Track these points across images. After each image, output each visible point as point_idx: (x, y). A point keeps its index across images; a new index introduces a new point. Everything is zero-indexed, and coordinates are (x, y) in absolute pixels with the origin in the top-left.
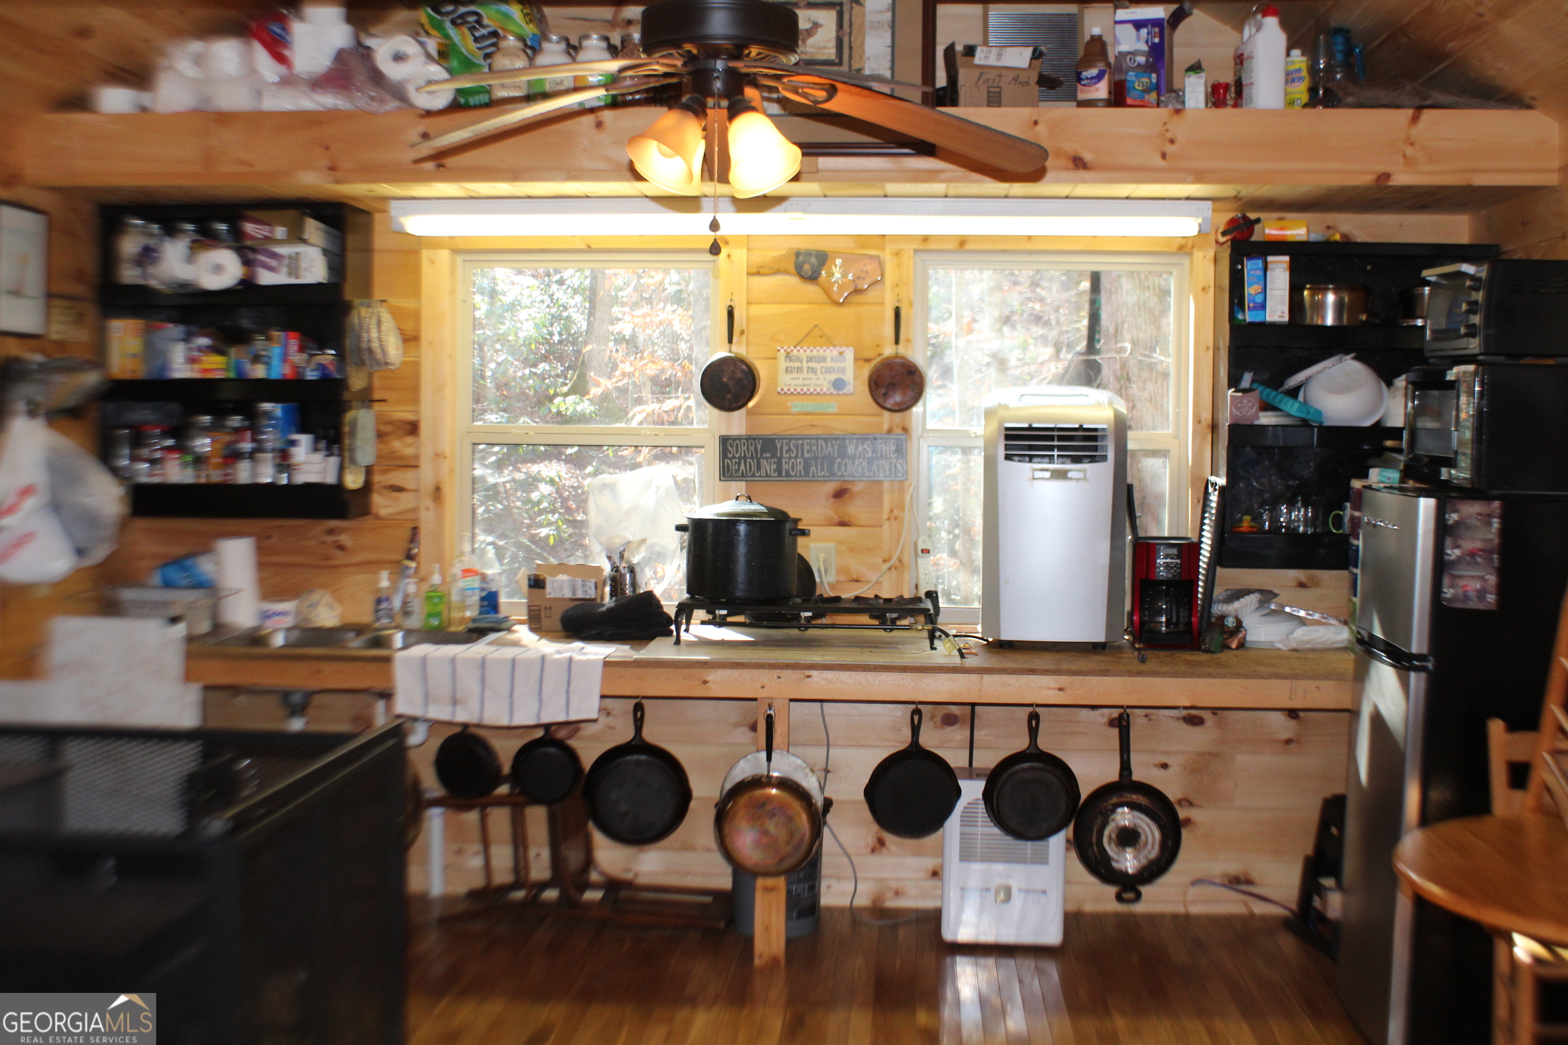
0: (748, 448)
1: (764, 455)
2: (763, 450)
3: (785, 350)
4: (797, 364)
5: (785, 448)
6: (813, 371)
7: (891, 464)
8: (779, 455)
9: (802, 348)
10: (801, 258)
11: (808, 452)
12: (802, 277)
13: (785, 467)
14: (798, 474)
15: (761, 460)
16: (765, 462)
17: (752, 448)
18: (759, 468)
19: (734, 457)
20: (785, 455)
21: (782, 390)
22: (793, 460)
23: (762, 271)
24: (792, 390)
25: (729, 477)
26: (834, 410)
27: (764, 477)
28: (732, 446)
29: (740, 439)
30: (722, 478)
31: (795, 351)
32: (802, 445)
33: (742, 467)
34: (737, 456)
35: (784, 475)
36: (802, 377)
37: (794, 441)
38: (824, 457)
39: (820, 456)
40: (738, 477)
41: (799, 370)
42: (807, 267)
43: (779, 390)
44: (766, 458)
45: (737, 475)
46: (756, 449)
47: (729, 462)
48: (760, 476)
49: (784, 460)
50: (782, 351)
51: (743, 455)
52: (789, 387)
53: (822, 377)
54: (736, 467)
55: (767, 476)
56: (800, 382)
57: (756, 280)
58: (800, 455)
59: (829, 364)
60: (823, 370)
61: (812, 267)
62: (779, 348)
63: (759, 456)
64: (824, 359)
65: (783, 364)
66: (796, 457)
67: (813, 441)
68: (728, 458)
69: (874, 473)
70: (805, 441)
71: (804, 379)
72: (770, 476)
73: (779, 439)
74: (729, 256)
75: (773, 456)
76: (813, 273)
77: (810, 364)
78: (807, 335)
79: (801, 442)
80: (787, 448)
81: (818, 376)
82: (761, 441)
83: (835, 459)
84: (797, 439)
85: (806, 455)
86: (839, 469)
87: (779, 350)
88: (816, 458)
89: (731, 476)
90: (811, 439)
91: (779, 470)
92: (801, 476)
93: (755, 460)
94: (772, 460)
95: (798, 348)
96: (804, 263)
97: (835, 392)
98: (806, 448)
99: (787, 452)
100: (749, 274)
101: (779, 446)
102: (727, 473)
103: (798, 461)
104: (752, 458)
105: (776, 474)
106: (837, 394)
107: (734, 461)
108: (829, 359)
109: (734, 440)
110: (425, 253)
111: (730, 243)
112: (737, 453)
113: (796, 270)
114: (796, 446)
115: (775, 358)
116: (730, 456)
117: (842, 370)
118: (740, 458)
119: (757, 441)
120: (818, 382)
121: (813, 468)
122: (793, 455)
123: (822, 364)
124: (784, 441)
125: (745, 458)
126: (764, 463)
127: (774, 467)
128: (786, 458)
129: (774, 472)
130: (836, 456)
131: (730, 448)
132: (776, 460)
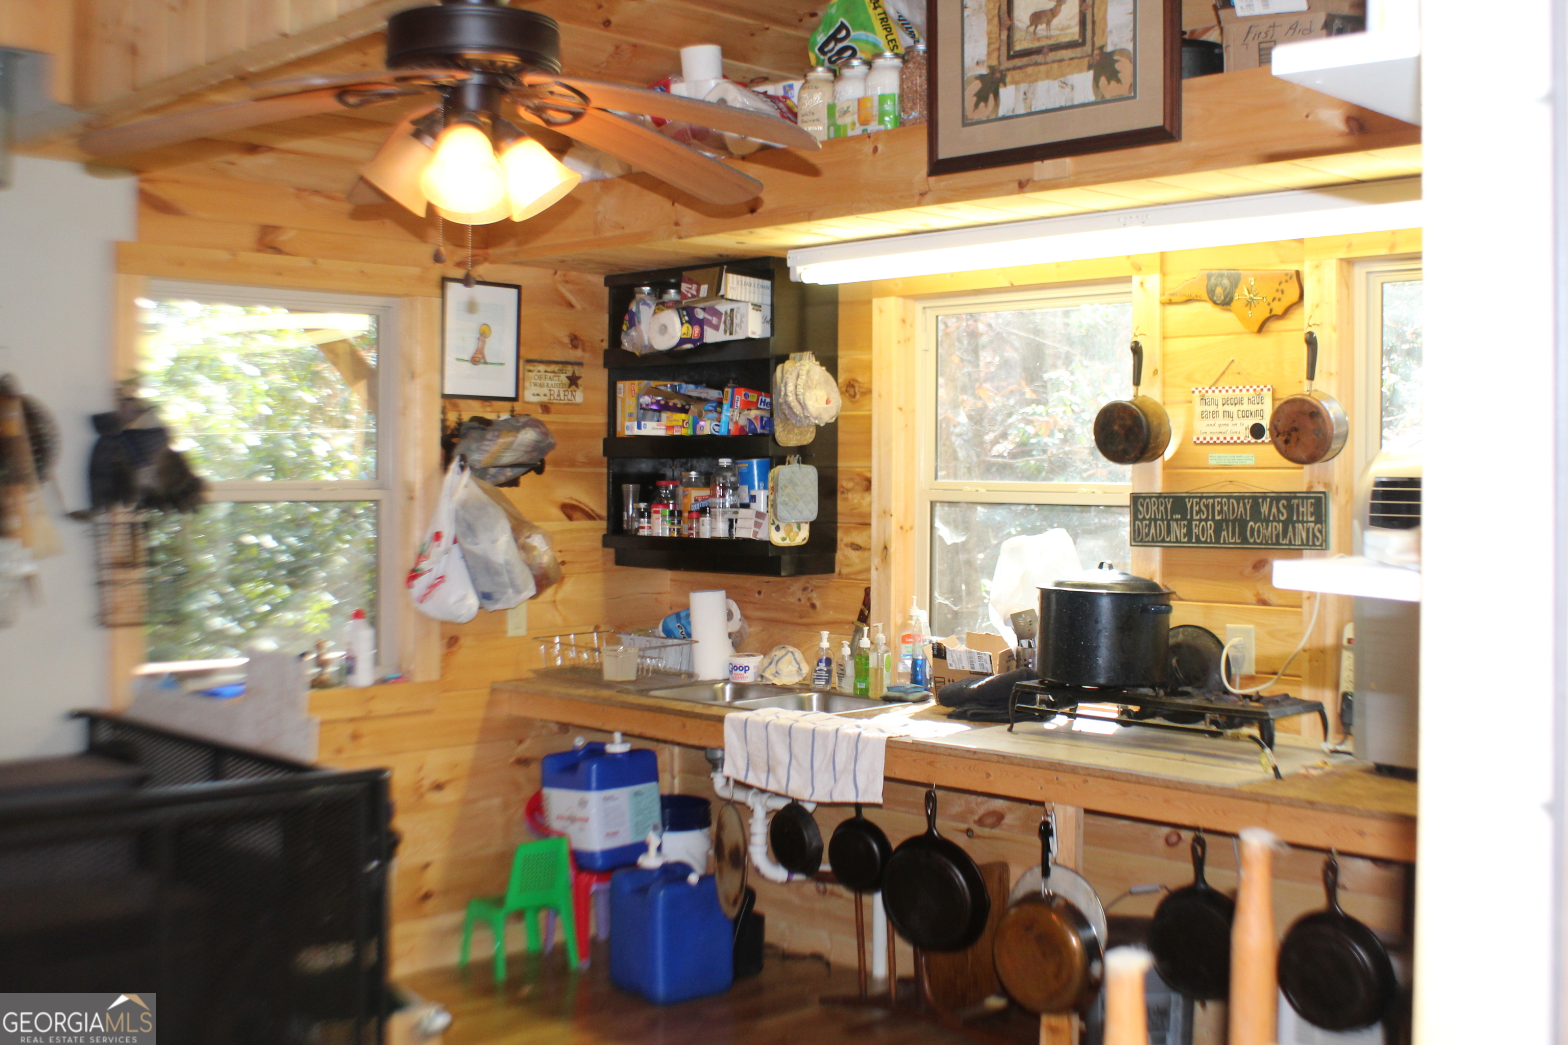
0: (1158, 508)
1: (1174, 517)
2: (1173, 512)
3: (1200, 392)
4: (1212, 408)
5: (1196, 508)
6: (1228, 414)
7: (1308, 530)
8: (1189, 517)
9: (1217, 388)
10: (1213, 280)
11: (1220, 512)
12: (1215, 303)
13: (1195, 531)
14: (1209, 540)
15: (1171, 522)
16: (1175, 523)
17: (1162, 508)
18: (1169, 532)
19: (1144, 519)
20: (1195, 517)
21: (1198, 439)
22: (1203, 523)
23: (1174, 299)
24: (1208, 439)
25: (1139, 542)
26: (1251, 462)
27: (1173, 542)
28: (1143, 506)
29: (1151, 498)
30: (1133, 544)
31: (1210, 391)
32: (1213, 505)
33: (1153, 531)
34: (1148, 517)
35: (1194, 540)
36: (1218, 423)
37: (1204, 500)
38: (1236, 519)
39: (1231, 518)
40: (1148, 542)
41: (1215, 414)
42: (1219, 290)
43: (1195, 439)
44: (1177, 520)
45: (1147, 539)
46: (1166, 508)
47: (1140, 524)
48: (1170, 542)
49: (1194, 523)
50: (1197, 392)
51: (1153, 517)
52: (1205, 435)
53: (1238, 422)
54: (1147, 530)
55: (1177, 542)
56: (1216, 429)
57: (1172, 309)
58: (1210, 518)
59: (1246, 406)
60: (1240, 413)
61: (1225, 290)
62: (1193, 389)
63: (1169, 518)
64: (1240, 402)
65: (1199, 408)
66: (1206, 520)
67: (1224, 500)
68: (1138, 519)
69: (1290, 540)
70: (1216, 500)
71: (1220, 426)
72: (1180, 542)
73: (1190, 497)
74: (1142, 284)
75: (1184, 518)
76: (1225, 297)
77: (1226, 408)
78: (1223, 373)
79: (1211, 501)
80: (1197, 508)
81: (1234, 422)
82: (1171, 500)
83: (1247, 522)
84: (1207, 498)
85: (1217, 518)
86: (1252, 535)
87: (1193, 392)
88: (1226, 521)
89: (1141, 541)
90: (1222, 497)
91: (1189, 533)
92: (1211, 542)
93: (1165, 522)
94: (1182, 523)
95: (1213, 388)
96: (1216, 285)
97: (1253, 441)
98: (1218, 508)
99: (1197, 513)
100: (1164, 304)
101: (1189, 506)
102: (1139, 538)
103: (1209, 523)
104: (1162, 520)
105: (1186, 540)
106: (1256, 443)
107: (1144, 522)
108: (1245, 401)
109: (1145, 498)
110: (875, 301)
111: (1143, 268)
112: (1147, 514)
113: (1208, 294)
114: (1207, 506)
115: (1190, 402)
116: (1140, 517)
117: (1260, 413)
118: (1150, 519)
119: (1167, 500)
120: (1235, 429)
121: (1224, 533)
122: (1203, 517)
123: (1239, 407)
124: (1195, 500)
125: (1155, 520)
126: (1174, 525)
127: (1184, 531)
128: (1197, 520)
129: (1184, 537)
130: (1248, 519)
131: (1141, 508)
132: (1186, 522)
